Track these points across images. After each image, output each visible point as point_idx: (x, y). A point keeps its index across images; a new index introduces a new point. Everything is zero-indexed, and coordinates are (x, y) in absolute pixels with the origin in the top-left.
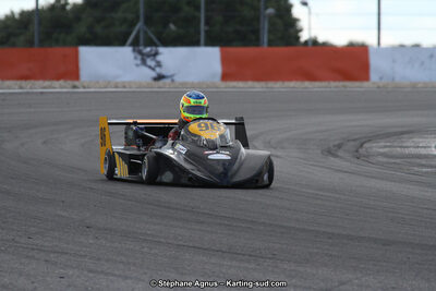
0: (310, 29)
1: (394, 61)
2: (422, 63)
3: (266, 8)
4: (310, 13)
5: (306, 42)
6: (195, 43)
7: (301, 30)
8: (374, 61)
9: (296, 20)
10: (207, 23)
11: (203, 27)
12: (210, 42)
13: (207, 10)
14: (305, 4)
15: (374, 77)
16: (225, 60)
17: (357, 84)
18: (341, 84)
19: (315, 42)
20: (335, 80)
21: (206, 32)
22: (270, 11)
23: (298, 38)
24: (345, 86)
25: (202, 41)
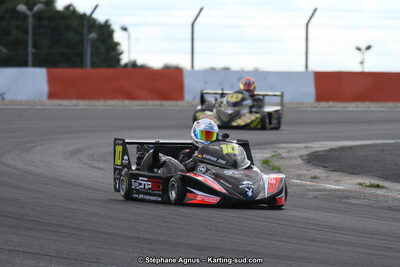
0: (129, 52)
1: (206, 83)
2: (232, 85)
3: (90, 32)
4: (129, 38)
5: (126, 65)
6: (23, 64)
7: (121, 53)
8: (188, 82)
9: (118, 44)
10: (34, 46)
11: (31, 50)
12: (38, 63)
13: (34, 34)
14: (125, 29)
15: (188, 96)
16: (51, 81)
17: (173, 103)
18: (158, 103)
19: (134, 65)
20: (153, 99)
21: (34, 54)
22: (93, 35)
23: (119, 60)
24: (162, 105)
25: (30, 62)
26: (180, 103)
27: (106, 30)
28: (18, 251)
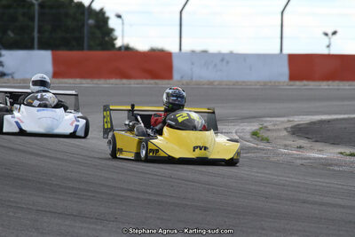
0: (123, 36)
1: (193, 64)
2: (215, 65)
3: (89, 19)
4: (123, 24)
5: (120, 48)
6: (28, 46)
7: (116, 39)
8: (176, 63)
9: (112, 30)
10: (39, 32)
11: (36, 35)
12: (43, 46)
13: (39, 21)
14: (119, 16)
15: (176, 76)
16: (55, 61)
18: (152, 81)
19: (127, 48)
20: (147, 78)
21: (39, 38)
22: (91, 22)
23: (113, 45)
24: (156, 84)
25: (36, 45)
26: (171, 82)
27: (101, 17)
28: (45, 211)
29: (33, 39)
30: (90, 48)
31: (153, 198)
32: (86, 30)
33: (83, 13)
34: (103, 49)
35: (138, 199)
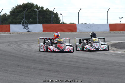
1: (82, 27)
2: (89, 27)
5: (62, 23)
6: (36, 23)
7: (60, 20)
8: (77, 27)
9: (59, 18)
10: (39, 19)
11: (38, 20)
12: (40, 23)
13: (39, 16)
14: (61, 14)
15: (77, 31)
16: (43, 27)
18: (71, 32)
19: (64, 23)
20: (69, 31)
21: (39, 21)
22: (53, 16)
23: (60, 22)
25: (38, 23)
26: (76, 32)
27: (56, 15)
29: (37, 21)
30: (53, 23)
31: (72, 65)
32: (52, 18)
33: (51, 14)
34: (57, 24)
35: (68, 65)
